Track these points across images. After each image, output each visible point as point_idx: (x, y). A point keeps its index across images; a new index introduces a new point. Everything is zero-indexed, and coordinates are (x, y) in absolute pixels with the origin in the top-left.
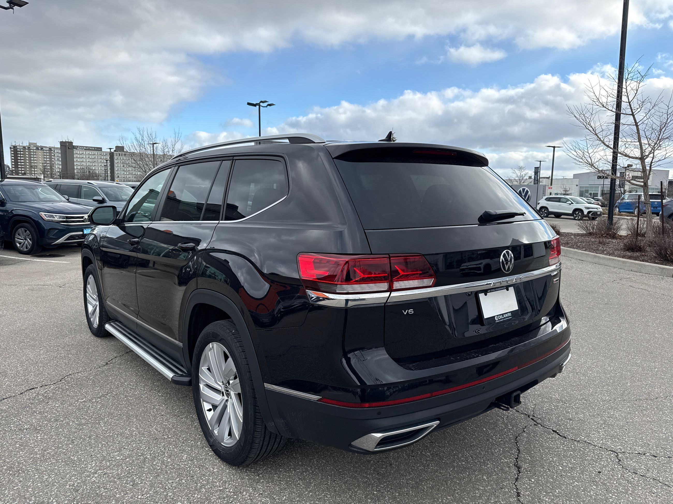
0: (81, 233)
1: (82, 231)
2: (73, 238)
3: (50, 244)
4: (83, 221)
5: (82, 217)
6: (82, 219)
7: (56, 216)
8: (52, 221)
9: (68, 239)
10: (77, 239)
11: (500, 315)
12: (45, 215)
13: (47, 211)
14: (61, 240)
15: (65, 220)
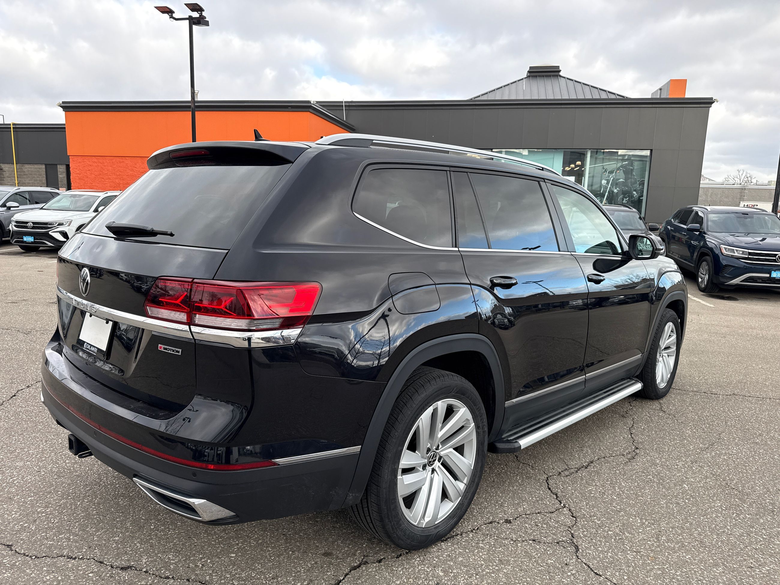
0: (768, 275)
1: (769, 273)
2: (753, 280)
3: (723, 284)
4: (775, 261)
5: (776, 255)
6: (775, 258)
7: (737, 250)
8: (732, 257)
9: (745, 280)
10: (760, 283)
11: (89, 344)
12: (725, 249)
13: (728, 244)
14: (736, 281)
15: (747, 256)
